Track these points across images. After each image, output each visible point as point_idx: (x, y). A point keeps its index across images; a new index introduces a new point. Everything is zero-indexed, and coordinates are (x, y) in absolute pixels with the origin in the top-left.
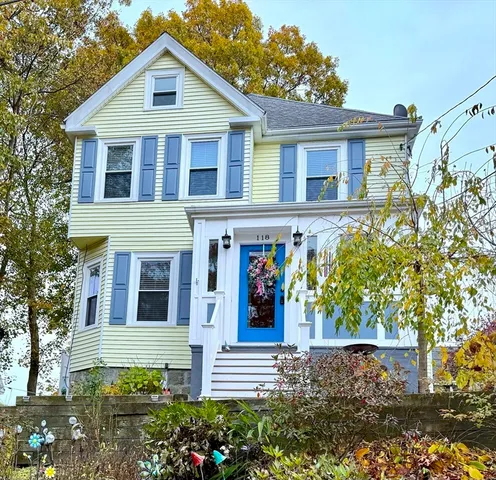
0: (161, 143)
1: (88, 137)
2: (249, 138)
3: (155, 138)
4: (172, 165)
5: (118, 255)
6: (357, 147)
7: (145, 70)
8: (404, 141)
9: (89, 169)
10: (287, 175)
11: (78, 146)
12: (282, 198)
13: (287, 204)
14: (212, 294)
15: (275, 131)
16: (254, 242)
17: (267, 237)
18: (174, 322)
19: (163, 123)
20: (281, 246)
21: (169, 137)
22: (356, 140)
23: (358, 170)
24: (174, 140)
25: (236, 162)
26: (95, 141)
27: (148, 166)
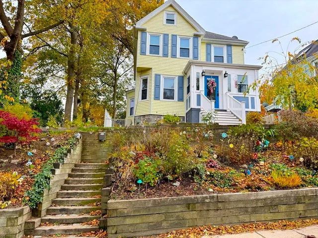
0: (170, 37)
1: (143, 31)
2: (200, 39)
3: (168, 35)
4: (174, 45)
5: (156, 75)
6: (229, 47)
7: (163, 11)
8: (241, 48)
9: (144, 42)
10: (208, 54)
11: (139, 34)
12: (207, 60)
13: (209, 62)
14: (198, 91)
15: (205, 39)
16: (209, 75)
17: (213, 74)
18: (177, 100)
19: (170, 30)
20: (217, 78)
21: (173, 36)
22: (229, 46)
23: (230, 55)
24: (174, 37)
25: (196, 47)
26: (146, 33)
27: (166, 44)
